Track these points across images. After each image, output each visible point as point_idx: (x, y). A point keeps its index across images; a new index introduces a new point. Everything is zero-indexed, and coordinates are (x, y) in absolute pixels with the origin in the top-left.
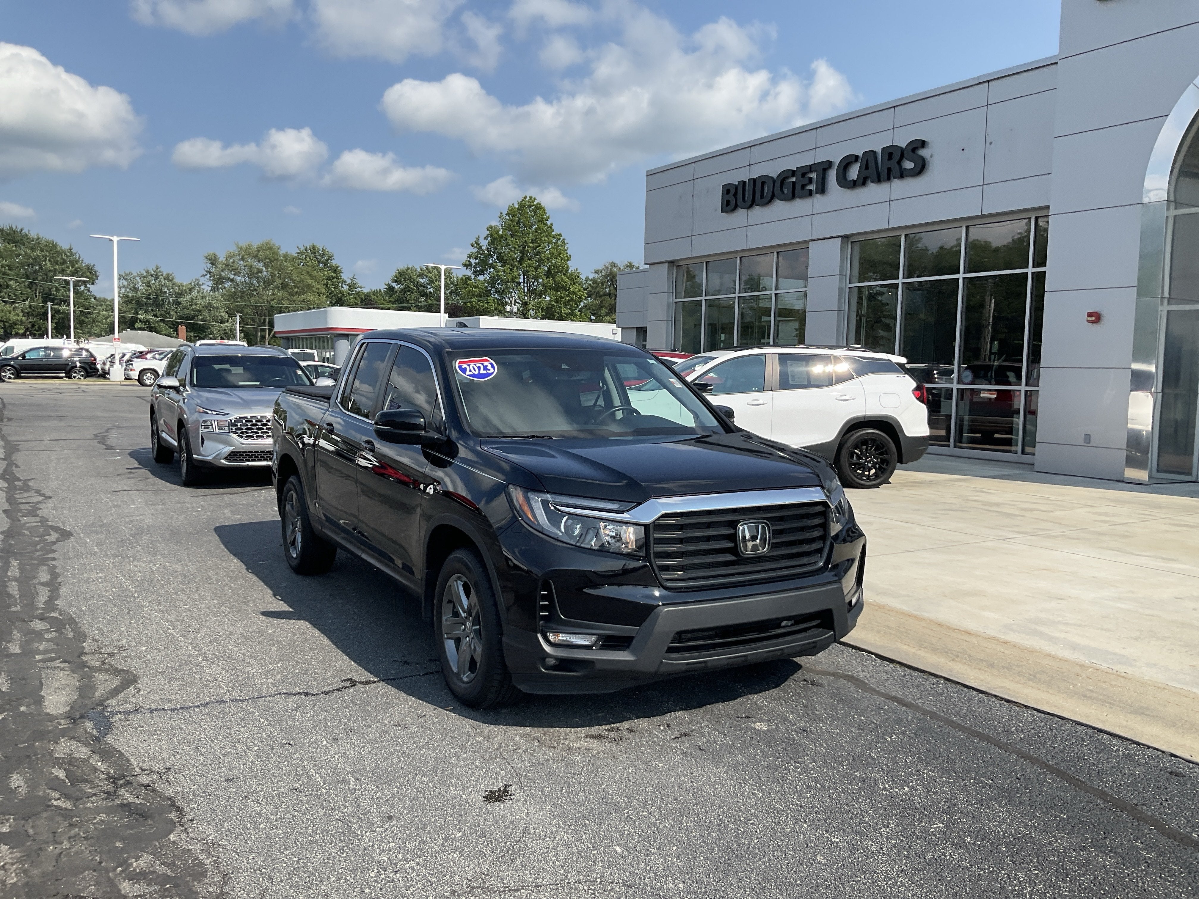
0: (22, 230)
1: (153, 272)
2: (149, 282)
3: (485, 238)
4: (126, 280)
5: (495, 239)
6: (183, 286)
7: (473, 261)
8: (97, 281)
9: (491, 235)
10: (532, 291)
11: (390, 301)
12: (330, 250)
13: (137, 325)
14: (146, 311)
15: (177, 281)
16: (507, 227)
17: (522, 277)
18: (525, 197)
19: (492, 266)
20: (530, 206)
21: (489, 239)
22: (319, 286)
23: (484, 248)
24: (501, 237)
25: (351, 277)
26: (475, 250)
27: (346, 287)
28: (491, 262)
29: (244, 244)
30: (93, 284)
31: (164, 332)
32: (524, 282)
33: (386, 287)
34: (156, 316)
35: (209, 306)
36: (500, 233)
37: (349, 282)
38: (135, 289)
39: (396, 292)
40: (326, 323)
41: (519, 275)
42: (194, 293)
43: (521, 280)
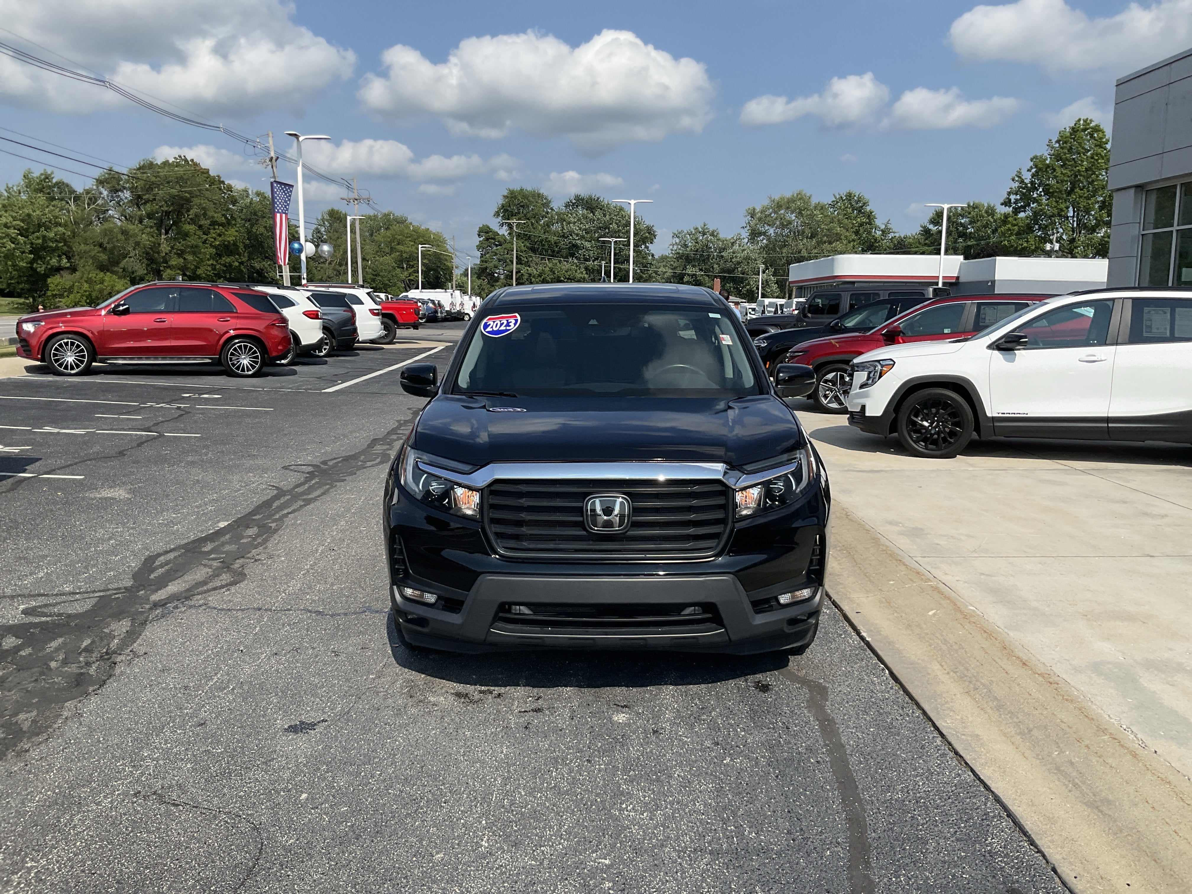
0: (598, 198)
1: (700, 230)
2: (697, 239)
3: (1028, 170)
4: (678, 237)
5: (1040, 169)
6: (726, 241)
7: (1013, 198)
8: (655, 240)
9: (1036, 166)
10: (1081, 225)
11: (925, 244)
12: (867, 196)
13: (686, 279)
14: (694, 266)
15: (721, 236)
16: (1057, 157)
17: (1071, 209)
18: (1079, 120)
19: (1035, 200)
20: (1085, 130)
21: (1034, 170)
22: (848, 234)
23: (1027, 181)
24: (1048, 166)
25: (885, 222)
26: (1017, 184)
27: (879, 233)
28: (1035, 195)
29: (777, 197)
30: (652, 243)
31: (708, 285)
32: (1073, 217)
33: (921, 229)
34: (701, 270)
35: (747, 258)
36: (1048, 162)
37: (883, 227)
38: (686, 246)
39: (933, 234)
40: (833, 271)
41: (1068, 208)
42: (736, 247)
43: (1071, 214)
